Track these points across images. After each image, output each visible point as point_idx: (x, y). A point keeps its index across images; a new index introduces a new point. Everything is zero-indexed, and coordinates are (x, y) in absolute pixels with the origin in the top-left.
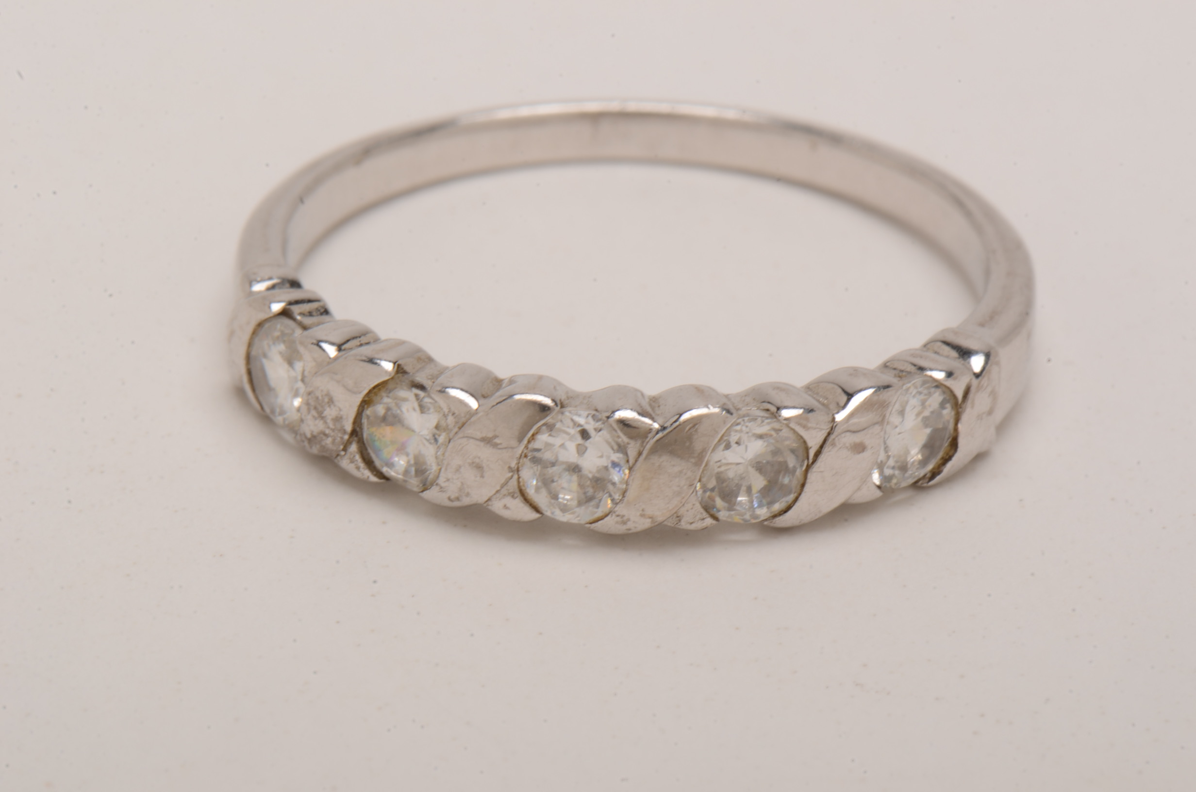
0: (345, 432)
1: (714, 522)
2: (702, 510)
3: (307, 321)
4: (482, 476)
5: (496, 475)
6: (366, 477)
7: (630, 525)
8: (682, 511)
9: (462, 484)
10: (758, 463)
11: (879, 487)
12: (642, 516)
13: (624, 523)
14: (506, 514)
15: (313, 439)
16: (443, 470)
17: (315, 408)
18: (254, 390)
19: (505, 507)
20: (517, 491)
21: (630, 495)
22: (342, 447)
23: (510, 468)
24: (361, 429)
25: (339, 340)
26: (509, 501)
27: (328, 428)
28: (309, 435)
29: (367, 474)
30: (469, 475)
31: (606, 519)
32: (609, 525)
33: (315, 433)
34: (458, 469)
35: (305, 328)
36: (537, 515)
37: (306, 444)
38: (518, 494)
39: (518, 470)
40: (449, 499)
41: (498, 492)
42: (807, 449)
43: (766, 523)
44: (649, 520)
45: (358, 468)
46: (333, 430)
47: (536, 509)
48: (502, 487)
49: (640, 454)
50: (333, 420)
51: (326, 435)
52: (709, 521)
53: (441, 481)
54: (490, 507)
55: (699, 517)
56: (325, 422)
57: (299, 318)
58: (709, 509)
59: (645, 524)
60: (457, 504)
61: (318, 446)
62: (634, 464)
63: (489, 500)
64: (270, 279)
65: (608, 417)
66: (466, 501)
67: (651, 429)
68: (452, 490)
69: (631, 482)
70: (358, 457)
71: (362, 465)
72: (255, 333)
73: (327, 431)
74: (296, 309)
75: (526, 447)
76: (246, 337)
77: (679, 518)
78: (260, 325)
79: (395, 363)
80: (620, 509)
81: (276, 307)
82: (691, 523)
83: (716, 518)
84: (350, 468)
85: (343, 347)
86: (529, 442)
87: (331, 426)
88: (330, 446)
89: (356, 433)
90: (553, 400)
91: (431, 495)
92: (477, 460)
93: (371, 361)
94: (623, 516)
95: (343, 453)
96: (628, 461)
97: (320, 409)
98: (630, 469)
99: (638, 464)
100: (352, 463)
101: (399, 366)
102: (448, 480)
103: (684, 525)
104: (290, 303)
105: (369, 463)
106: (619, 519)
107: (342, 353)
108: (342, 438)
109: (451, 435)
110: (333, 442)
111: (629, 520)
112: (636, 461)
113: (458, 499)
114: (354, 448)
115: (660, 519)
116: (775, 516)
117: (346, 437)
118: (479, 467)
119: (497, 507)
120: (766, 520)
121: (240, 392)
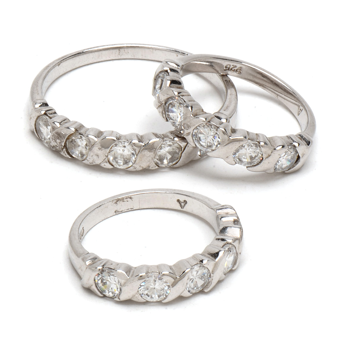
0: (62, 146)
1: (158, 167)
2: (155, 165)
3: (51, 116)
4: (98, 158)
5: (102, 158)
6: (68, 157)
7: (137, 169)
8: (150, 165)
9: (93, 159)
10: (169, 152)
11: (200, 155)
12: (140, 167)
13: (135, 168)
14: (105, 167)
15: (53, 147)
16: (88, 156)
17: (54, 140)
18: (37, 133)
19: (105, 165)
20: (108, 161)
21: (137, 162)
22: (61, 149)
23: (106, 156)
24: (66, 145)
25: (60, 122)
26: (105, 164)
27: (58, 144)
28: (52, 146)
29: (68, 156)
30: (95, 157)
31: (131, 168)
32: (131, 169)
33: (54, 145)
34: (92, 156)
35: (51, 118)
36: (113, 167)
37: (52, 148)
38: (108, 162)
39: (108, 156)
40: (90, 163)
41: (102, 161)
42: (182, 148)
43: (171, 167)
44: (142, 168)
45: (66, 155)
46: (59, 145)
47: (113, 166)
48: (104, 160)
49: (139, 152)
50: (59, 143)
51: (57, 146)
52: (157, 167)
53: (88, 159)
54: (101, 165)
55: (154, 166)
56: (57, 143)
57: (49, 115)
58: (157, 164)
59: (141, 169)
60: (92, 164)
61: (55, 149)
62: (138, 154)
63: (100, 163)
64: (40, 103)
65: (131, 142)
66: (94, 164)
67: (142, 145)
68: (91, 161)
69: (137, 159)
70: (66, 152)
71: (67, 154)
72: (37, 119)
73: (57, 145)
74: (47, 113)
75: (110, 150)
76: (35, 120)
77: (149, 167)
78: (38, 117)
79: (75, 128)
80: (134, 165)
81: (43, 112)
82: (152, 168)
83: (158, 166)
84: (64, 155)
85: (61, 124)
86: (110, 149)
87: (59, 144)
88: (58, 149)
89: (65, 146)
90: (116, 138)
91: (85, 162)
92: (97, 154)
93: (68, 128)
94: (135, 167)
95: (61, 151)
96: (136, 153)
97: (55, 140)
98: (137, 155)
99: (139, 154)
100: (64, 153)
101: (76, 129)
102: (90, 159)
103: (150, 168)
104: (46, 111)
105: (69, 153)
106: (134, 168)
107: (61, 125)
108: (61, 147)
109: (90, 147)
110: (59, 148)
111: (136, 168)
112: (138, 153)
113: (92, 163)
114: (64, 150)
115: (144, 167)
116: (173, 165)
117: (63, 147)
118: (98, 156)
119: (102, 165)
120: (171, 166)
121: (33, 132)
